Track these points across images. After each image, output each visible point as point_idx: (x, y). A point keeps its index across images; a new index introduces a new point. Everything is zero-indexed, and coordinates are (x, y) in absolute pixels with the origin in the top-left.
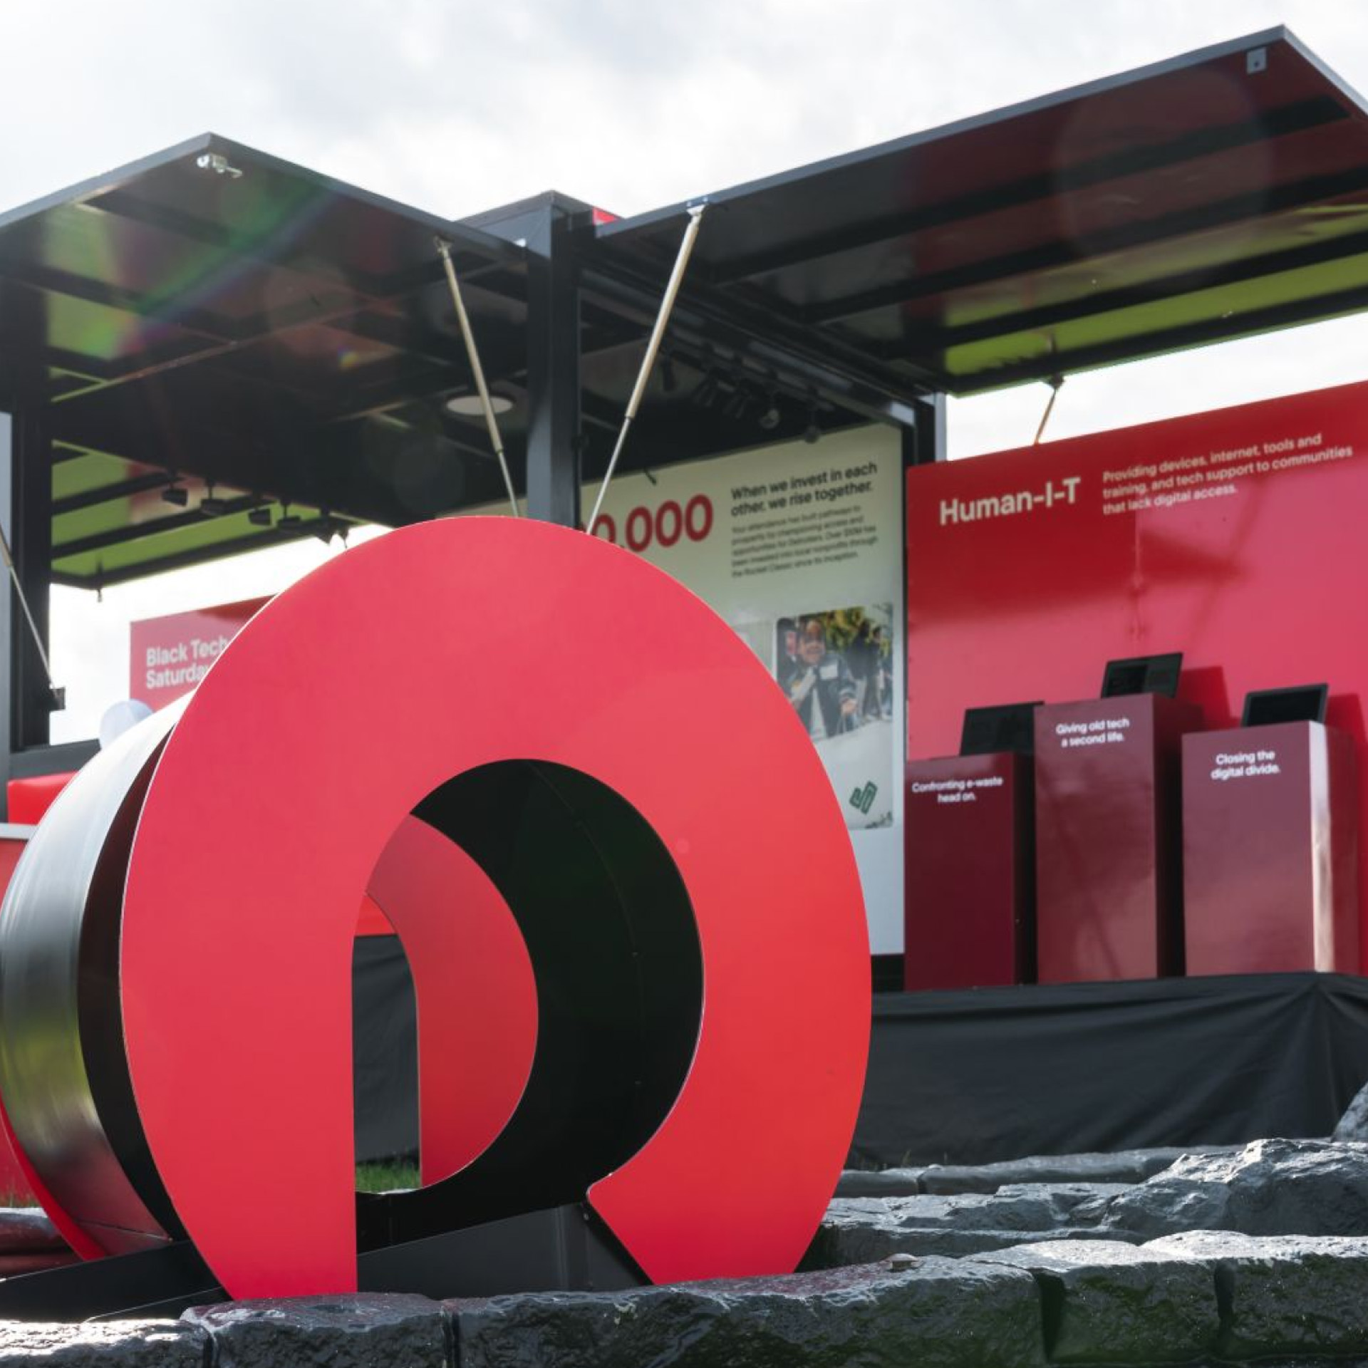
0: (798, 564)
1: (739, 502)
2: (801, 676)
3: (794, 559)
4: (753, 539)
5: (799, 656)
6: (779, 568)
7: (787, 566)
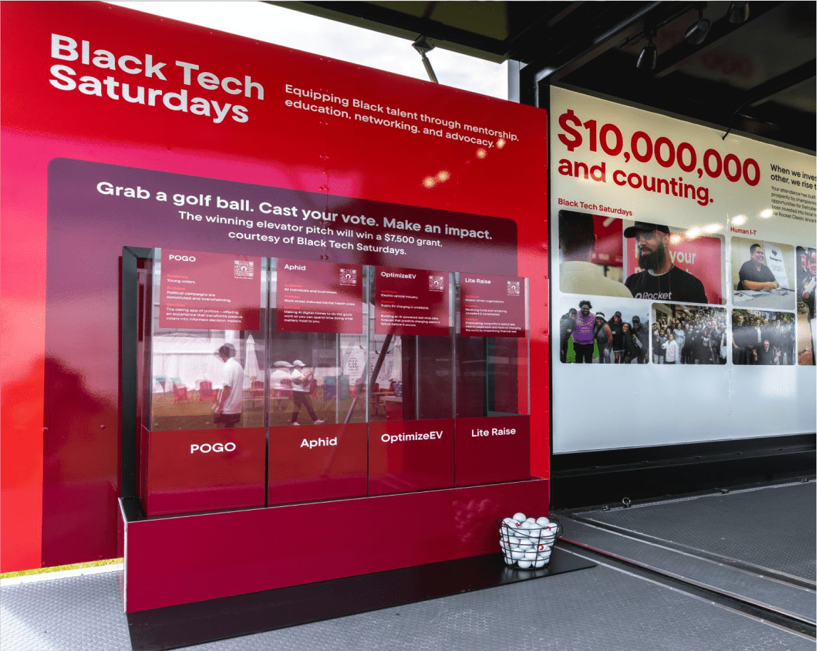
0: (807, 220)
1: (775, 173)
2: (809, 281)
3: (805, 216)
4: (783, 197)
5: (808, 269)
6: (797, 218)
7: (801, 219)
